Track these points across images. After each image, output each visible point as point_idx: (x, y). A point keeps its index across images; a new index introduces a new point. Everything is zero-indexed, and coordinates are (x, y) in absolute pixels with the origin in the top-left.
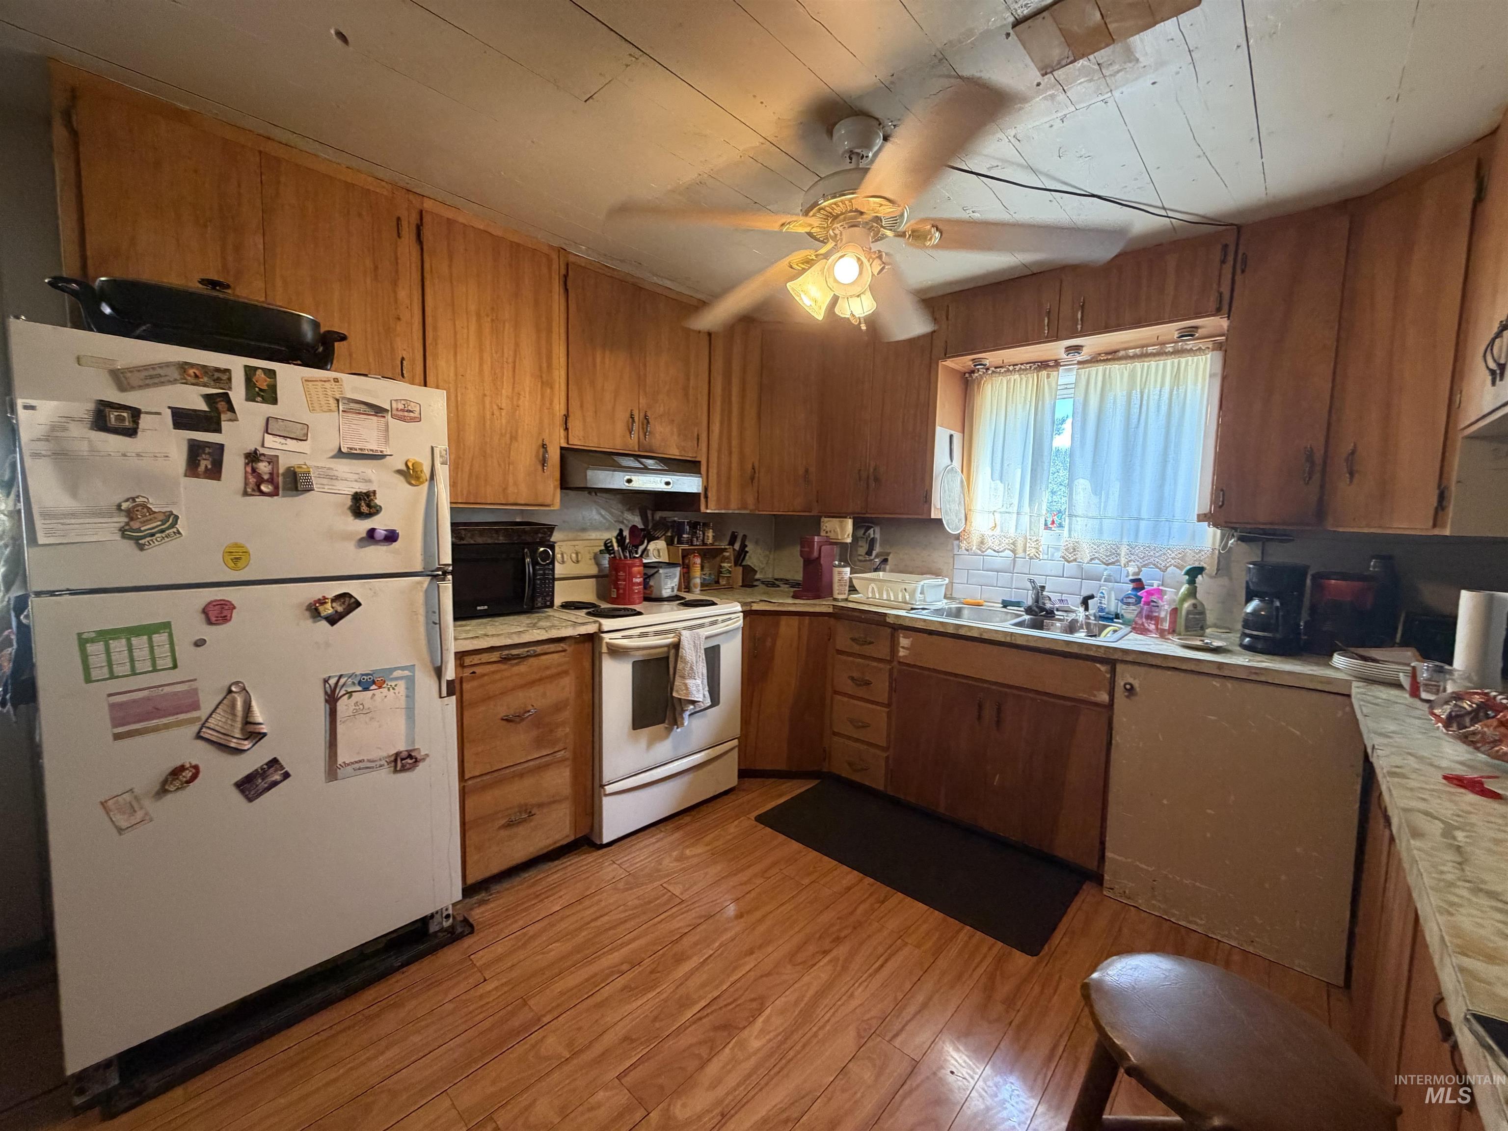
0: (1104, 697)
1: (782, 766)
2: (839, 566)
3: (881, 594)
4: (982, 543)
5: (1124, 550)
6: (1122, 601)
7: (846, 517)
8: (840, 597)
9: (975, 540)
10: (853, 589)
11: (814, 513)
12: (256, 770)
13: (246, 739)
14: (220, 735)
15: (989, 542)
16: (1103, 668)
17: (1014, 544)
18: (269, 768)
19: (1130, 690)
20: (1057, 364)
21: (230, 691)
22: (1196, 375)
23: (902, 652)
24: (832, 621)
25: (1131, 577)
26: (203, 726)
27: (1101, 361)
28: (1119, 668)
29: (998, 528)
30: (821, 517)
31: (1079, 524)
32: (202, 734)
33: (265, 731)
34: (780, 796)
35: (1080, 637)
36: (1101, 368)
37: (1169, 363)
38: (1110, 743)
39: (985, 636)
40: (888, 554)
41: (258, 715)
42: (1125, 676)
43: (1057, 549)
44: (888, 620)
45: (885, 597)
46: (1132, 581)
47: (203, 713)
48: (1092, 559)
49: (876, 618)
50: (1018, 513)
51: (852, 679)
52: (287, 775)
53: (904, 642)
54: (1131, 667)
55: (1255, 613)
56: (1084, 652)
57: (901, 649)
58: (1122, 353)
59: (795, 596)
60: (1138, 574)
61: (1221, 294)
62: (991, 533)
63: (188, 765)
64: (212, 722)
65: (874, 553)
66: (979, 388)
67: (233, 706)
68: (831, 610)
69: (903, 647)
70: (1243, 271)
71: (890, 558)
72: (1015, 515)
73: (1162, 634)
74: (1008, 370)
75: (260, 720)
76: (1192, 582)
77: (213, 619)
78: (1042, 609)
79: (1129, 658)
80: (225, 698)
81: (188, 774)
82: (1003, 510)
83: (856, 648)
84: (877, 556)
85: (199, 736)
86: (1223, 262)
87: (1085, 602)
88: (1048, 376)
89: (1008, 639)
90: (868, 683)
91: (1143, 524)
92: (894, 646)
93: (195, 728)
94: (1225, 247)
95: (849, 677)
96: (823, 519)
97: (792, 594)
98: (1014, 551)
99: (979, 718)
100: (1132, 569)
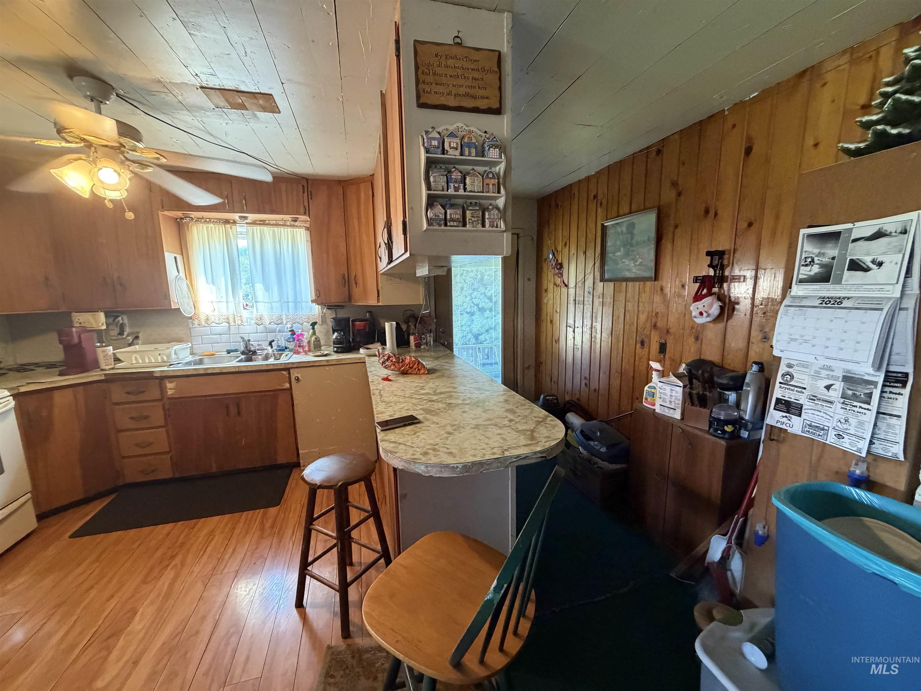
0: (287, 385)
1: (79, 496)
2: (101, 346)
3: (143, 359)
4: (207, 319)
5: (284, 317)
6: (287, 341)
7: (98, 312)
8: (107, 368)
9: (203, 318)
10: (117, 360)
11: (63, 309)
15: (212, 319)
16: (285, 373)
17: (227, 319)
19: (298, 379)
20: (235, 222)
22: (301, 237)
23: (170, 392)
24: (105, 385)
25: (289, 329)
27: (257, 224)
28: (291, 371)
29: (216, 310)
30: (71, 312)
31: (261, 306)
34: (87, 515)
35: (271, 361)
36: (258, 228)
37: (290, 230)
38: (293, 405)
39: (224, 371)
40: (138, 333)
42: (295, 374)
43: (252, 319)
44: (156, 375)
45: (147, 361)
46: (290, 331)
48: (270, 323)
49: (144, 375)
50: (227, 302)
51: (132, 418)
53: (170, 385)
54: (296, 369)
55: (336, 338)
56: (275, 367)
57: (169, 390)
58: (267, 222)
59: (61, 374)
60: (292, 327)
61: (305, 206)
62: (213, 314)
65: (126, 333)
66: (188, 229)
68: (103, 378)
69: (170, 389)
70: (311, 199)
71: (140, 335)
72: (225, 303)
73: (306, 353)
74: (206, 221)
76: (313, 329)
78: (250, 351)
79: (295, 366)
82: (218, 300)
83: (133, 398)
84: (128, 336)
86: (304, 192)
87: (270, 344)
88: (231, 228)
89: (237, 370)
90: (146, 417)
91: (290, 304)
92: (163, 390)
94: (303, 186)
95: (130, 418)
96: (73, 314)
97: (58, 373)
98: (228, 323)
100: (289, 326)
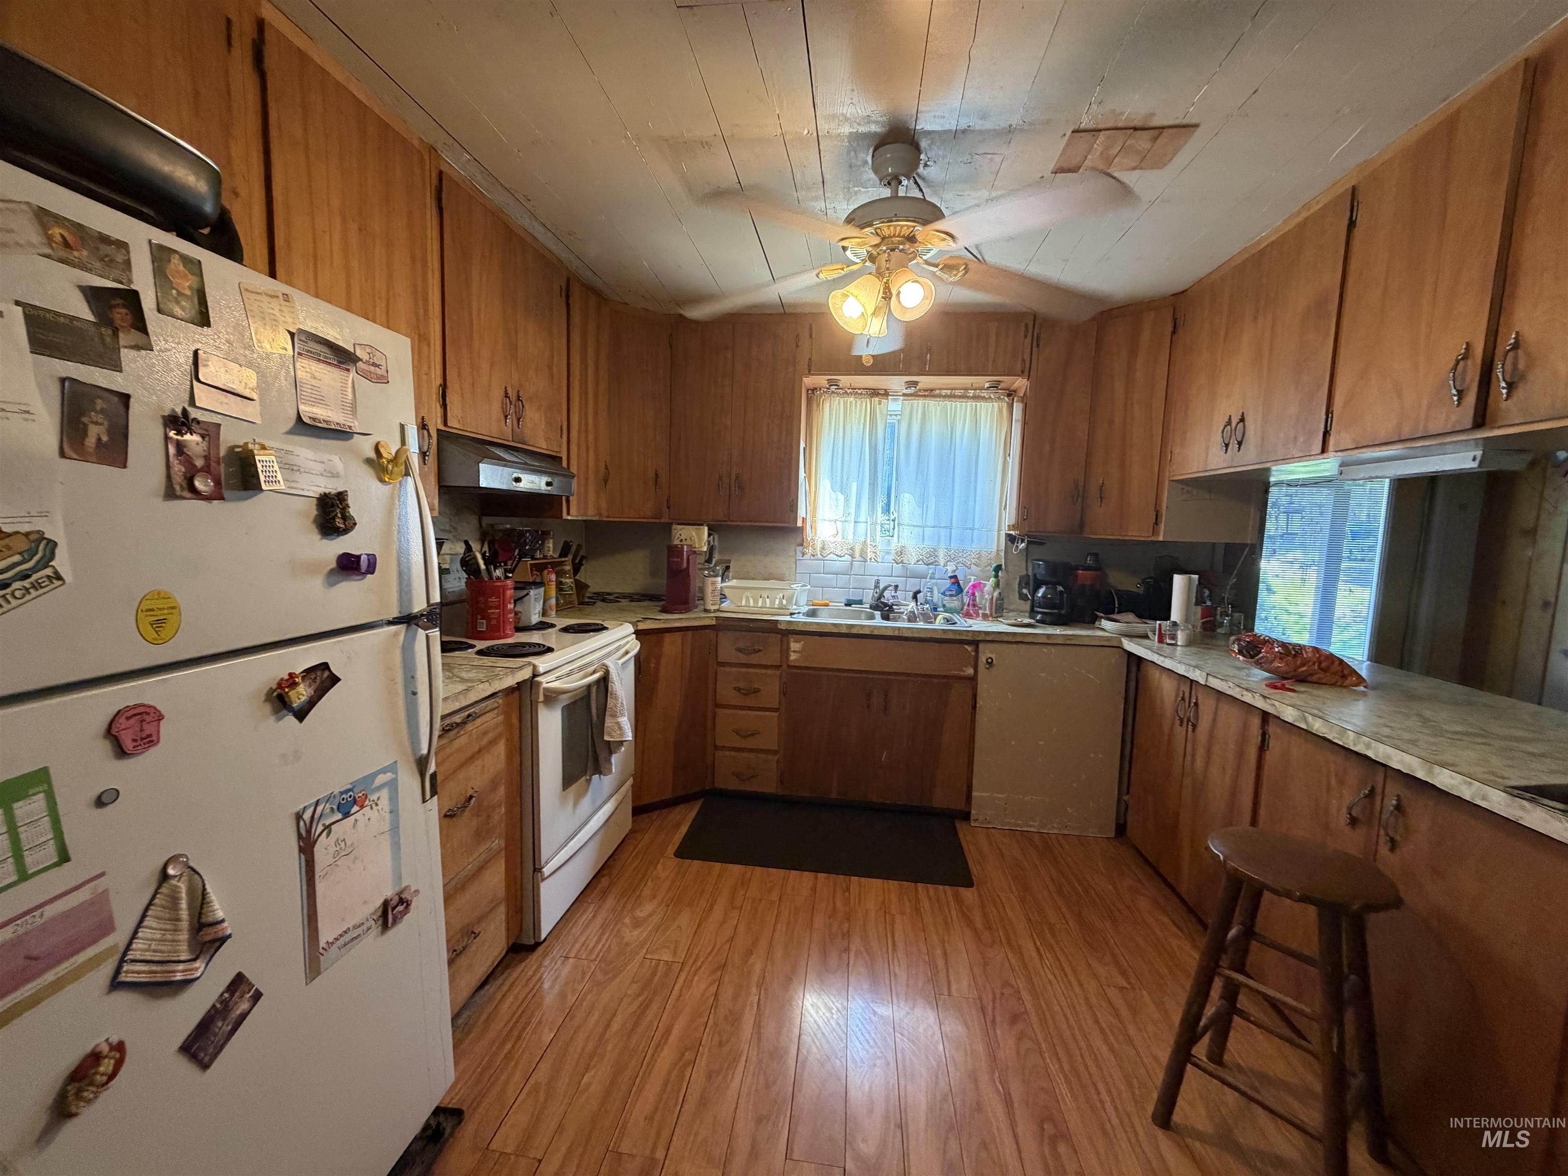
0: (970, 671)
1: (667, 795)
2: (710, 576)
3: (756, 601)
4: (823, 548)
5: (941, 554)
6: (944, 594)
7: (702, 525)
8: (713, 608)
9: (819, 546)
10: (723, 597)
11: (665, 520)
12: (214, 1006)
13: (194, 960)
14: (154, 968)
15: (831, 547)
16: (969, 648)
17: (852, 549)
18: (232, 995)
19: (990, 663)
20: (886, 394)
21: (164, 877)
22: (986, 417)
23: (793, 657)
24: (711, 634)
25: (950, 574)
26: (122, 961)
27: (920, 396)
28: (981, 646)
29: (840, 534)
30: (672, 524)
31: (906, 532)
32: (123, 978)
33: (229, 932)
35: (921, 625)
36: (921, 402)
37: (970, 404)
39: (876, 633)
40: (729, 561)
41: (218, 909)
42: (986, 652)
43: (888, 553)
44: (780, 627)
45: (752, 604)
46: (951, 577)
47: (118, 938)
48: (918, 561)
49: (766, 625)
50: (855, 522)
51: (738, 689)
52: (258, 996)
53: (795, 646)
54: (990, 646)
55: (1044, 596)
57: (792, 654)
58: (937, 392)
59: (664, 610)
60: (954, 571)
61: (1024, 360)
62: (833, 540)
63: (105, 1049)
64: (139, 949)
65: (714, 560)
66: (818, 405)
67: (174, 899)
68: (714, 622)
69: (794, 652)
70: (1038, 346)
71: (731, 565)
72: (853, 524)
73: (985, 617)
74: (846, 392)
75: (220, 914)
76: (996, 576)
77: (128, 745)
78: (886, 605)
79: (990, 638)
80: (156, 893)
81: (106, 1066)
82: (843, 519)
83: (743, 658)
84: (716, 565)
85: (116, 984)
86: (1026, 336)
87: (915, 597)
88: (880, 403)
89: (896, 633)
90: (757, 691)
91: (954, 532)
92: (785, 651)
93: (106, 970)
94: (1026, 325)
95: (735, 689)
96: (674, 527)
97: (659, 609)
98: (852, 556)
99: (869, 706)
100: (951, 568)
